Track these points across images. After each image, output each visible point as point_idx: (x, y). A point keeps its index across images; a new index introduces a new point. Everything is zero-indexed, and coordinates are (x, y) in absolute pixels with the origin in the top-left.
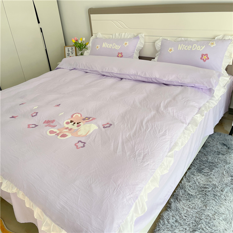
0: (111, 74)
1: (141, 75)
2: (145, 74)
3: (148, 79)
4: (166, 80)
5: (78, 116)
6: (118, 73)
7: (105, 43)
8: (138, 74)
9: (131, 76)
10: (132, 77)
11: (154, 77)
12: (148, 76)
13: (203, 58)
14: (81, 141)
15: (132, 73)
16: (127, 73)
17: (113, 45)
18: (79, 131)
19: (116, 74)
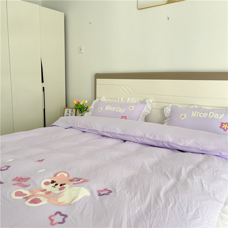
0: (113, 134)
1: (149, 137)
2: (155, 137)
3: (159, 142)
4: (182, 145)
5: (64, 175)
6: (122, 133)
7: (108, 106)
8: (146, 136)
9: (136, 138)
10: (139, 139)
11: (167, 140)
12: (158, 139)
13: (223, 127)
14: (60, 213)
15: (138, 135)
16: (132, 134)
17: (117, 108)
18: (61, 196)
19: (118, 134)
